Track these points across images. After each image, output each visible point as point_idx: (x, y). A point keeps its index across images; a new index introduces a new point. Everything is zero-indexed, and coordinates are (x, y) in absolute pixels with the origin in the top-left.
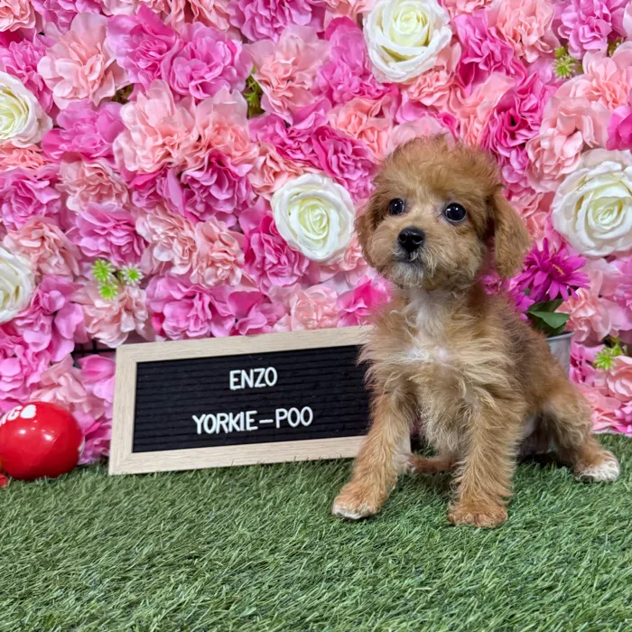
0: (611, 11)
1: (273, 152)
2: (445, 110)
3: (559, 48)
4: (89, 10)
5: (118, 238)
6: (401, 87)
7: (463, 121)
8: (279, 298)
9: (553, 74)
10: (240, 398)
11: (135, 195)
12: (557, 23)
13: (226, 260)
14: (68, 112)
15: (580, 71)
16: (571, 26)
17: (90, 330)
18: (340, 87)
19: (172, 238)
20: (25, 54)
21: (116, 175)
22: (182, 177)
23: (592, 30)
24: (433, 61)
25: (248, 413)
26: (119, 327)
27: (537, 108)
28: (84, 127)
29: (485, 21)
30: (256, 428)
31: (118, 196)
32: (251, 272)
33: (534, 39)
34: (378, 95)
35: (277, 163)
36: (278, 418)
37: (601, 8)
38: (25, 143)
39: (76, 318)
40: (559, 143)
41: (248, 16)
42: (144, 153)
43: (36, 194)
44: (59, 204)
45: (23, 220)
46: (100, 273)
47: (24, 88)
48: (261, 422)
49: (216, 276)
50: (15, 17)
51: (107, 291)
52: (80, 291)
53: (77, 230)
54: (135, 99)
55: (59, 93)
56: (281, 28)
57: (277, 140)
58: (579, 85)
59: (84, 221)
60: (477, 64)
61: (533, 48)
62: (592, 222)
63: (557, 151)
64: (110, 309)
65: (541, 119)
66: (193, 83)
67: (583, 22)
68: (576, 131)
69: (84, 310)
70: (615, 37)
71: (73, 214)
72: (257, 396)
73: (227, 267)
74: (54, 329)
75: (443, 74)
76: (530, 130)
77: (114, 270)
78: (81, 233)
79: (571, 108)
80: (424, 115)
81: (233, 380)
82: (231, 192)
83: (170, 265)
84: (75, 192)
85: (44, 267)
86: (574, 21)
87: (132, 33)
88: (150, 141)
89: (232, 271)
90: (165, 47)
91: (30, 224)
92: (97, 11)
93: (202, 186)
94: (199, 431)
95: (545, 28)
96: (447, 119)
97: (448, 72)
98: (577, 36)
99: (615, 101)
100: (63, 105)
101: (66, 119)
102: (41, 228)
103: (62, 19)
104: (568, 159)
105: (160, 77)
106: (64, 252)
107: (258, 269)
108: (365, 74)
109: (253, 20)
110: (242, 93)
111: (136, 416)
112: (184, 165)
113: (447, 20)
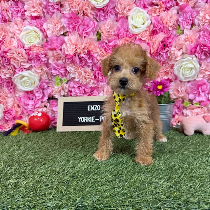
0: (192, 18)
1: (103, 50)
2: (147, 41)
3: (178, 27)
4: (57, 12)
5: (62, 71)
6: (136, 35)
7: (152, 44)
8: (101, 88)
9: (176, 34)
10: (91, 113)
11: (67, 60)
12: (178, 20)
13: (89, 78)
14: (51, 38)
15: (183, 33)
16: (181, 21)
17: (53, 94)
18: (121, 34)
19: (76, 72)
20: (40, 22)
21: (62, 55)
22: (80, 56)
23: (187, 23)
24: (146, 29)
25: (93, 117)
26: (60, 94)
27: (171, 42)
28: (55, 42)
29: (159, 19)
30: (94, 121)
31: (62, 60)
32: (95, 81)
33: (171, 24)
34: (130, 37)
35: (104, 53)
36: (100, 119)
37: (190, 17)
38: (38, 45)
39: (49, 91)
40: (176, 52)
41: (98, 15)
42: (70, 49)
43: (41, 58)
44: (47, 61)
45: (37, 65)
46: (57, 79)
47: (39, 31)
48: (96, 120)
49: (86, 81)
50: (38, 13)
51: (58, 84)
52: (51, 84)
53: (51, 68)
54: (68, 35)
55: (49, 33)
56: (107, 18)
57: (104, 48)
58: (183, 37)
59: (53, 66)
60: (156, 30)
61: (171, 26)
62: (184, 73)
63: (176, 54)
64: (59, 89)
65: (172, 45)
66: (84, 32)
67: (184, 21)
68: (181, 49)
69: (52, 89)
70: (193, 25)
71: (50, 64)
72: (95, 113)
73: (89, 80)
74: (43, 93)
75: (148, 32)
76: (169, 48)
77: (60, 79)
78: (52, 69)
79: (180, 43)
80: (142, 43)
81: (89, 108)
82: (92, 60)
83: (74, 78)
84: (51, 58)
85: (42, 77)
86: (182, 20)
87: (69, 18)
88: (72, 47)
89: (90, 81)
90: (77, 22)
91: (39, 66)
92: (59, 12)
93: (85, 59)
94: (80, 121)
95: (174, 22)
96: (148, 44)
97: (149, 32)
98: (182, 24)
99: (192, 42)
100: (49, 36)
101: (50, 39)
102: (42, 67)
103: (51, 14)
104: (178, 56)
105: (75, 30)
106: (47, 73)
107: (97, 80)
108: (127, 31)
109: (100, 16)
110: (96, 35)
111: (63, 116)
112: (80, 53)
113: (150, 19)
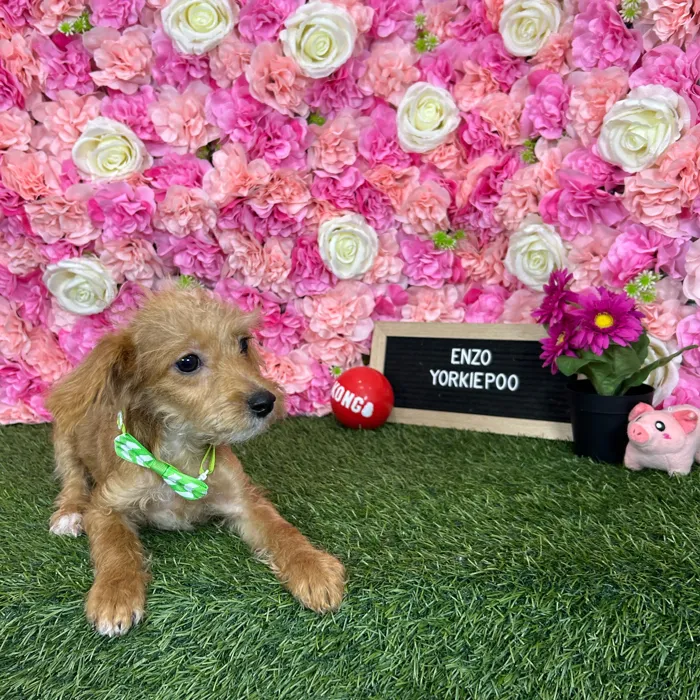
81: (454, 356)
94: (434, 383)
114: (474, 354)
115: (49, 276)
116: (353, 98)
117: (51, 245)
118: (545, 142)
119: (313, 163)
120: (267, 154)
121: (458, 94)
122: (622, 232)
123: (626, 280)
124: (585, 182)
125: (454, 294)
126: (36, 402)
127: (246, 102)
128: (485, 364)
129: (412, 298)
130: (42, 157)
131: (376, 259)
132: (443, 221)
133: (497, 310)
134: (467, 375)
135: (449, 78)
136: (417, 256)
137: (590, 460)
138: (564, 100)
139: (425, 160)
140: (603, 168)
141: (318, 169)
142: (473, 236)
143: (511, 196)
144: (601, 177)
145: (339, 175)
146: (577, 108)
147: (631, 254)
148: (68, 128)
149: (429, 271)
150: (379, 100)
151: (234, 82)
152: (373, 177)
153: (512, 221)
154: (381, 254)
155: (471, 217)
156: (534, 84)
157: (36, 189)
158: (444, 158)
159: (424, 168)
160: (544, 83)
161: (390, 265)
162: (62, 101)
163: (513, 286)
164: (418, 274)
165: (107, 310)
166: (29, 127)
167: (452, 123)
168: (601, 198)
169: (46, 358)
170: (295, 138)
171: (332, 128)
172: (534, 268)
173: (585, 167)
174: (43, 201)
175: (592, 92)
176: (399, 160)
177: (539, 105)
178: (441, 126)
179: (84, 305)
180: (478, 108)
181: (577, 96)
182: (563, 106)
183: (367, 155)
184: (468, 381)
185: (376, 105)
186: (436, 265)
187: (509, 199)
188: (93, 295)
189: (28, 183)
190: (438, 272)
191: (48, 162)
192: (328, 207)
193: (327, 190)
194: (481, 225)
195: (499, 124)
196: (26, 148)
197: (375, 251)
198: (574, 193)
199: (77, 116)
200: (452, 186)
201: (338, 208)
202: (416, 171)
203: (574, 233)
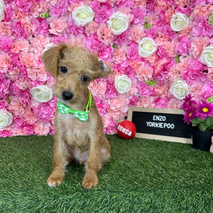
114: (160, 117)
115: (32, 91)
116: (126, 41)
117: (33, 81)
118: (183, 57)
119: (114, 59)
120: (101, 57)
121: (156, 41)
122: (206, 84)
123: (207, 97)
124: (195, 69)
125: (152, 99)
126: (25, 129)
127: (96, 41)
128: (164, 120)
129: (140, 100)
130: (32, 54)
131: (130, 88)
132: (150, 78)
133: (165, 104)
134: (158, 123)
135: (154, 36)
136: (142, 88)
137: (199, 150)
138: (189, 45)
139: (145, 60)
140: (201, 66)
141: (115, 61)
142: (159, 83)
143: (172, 71)
144: (200, 68)
145: (121, 63)
146: (194, 48)
147: (209, 90)
148: (41, 46)
149: (146, 92)
150: (133, 42)
151: (92, 35)
152: (131, 64)
153: (172, 79)
154: (132, 87)
155: (159, 77)
156: (179, 40)
157: (30, 64)
158: (152, 59)
159: (146, 62)
160: (183, 40)
161: (134, 90)
162: (38, 38)
163: (171, 97)
164: (142, 93)
165: (50, 101)
166: (29, 45)
167: (155, 50)
168: (200, 74)
169: (29, 116)
170: (110, 52)
171: (120, 50)
172: (179, 93)
173: (195, 64)
174: (33, 68)
175: (199, 44)
176: (138, 60)
177: (181, 46)
178: (151, 50)
179: (43, 100)
180: (162, 46)
181: (193, 44)
182: (188, 46)
183: (129, 58)
184: (158, 125)
185: (132, 43)
186: (148, 91)
187: (172, 73)
188: (46, 97)
189: (28, 62)
190: (148, 93)
191: (34, 56)
192: (117, 73)
193: (118, 67)
194: (162, 79)
195: (168, 50)
196: (27, 51)
197: (130, 86)
198: (193, 72)
199: (43, 42)
200: (154, 67)
201: (121, 73)
202: (143, 63)
203: (191, 83)
